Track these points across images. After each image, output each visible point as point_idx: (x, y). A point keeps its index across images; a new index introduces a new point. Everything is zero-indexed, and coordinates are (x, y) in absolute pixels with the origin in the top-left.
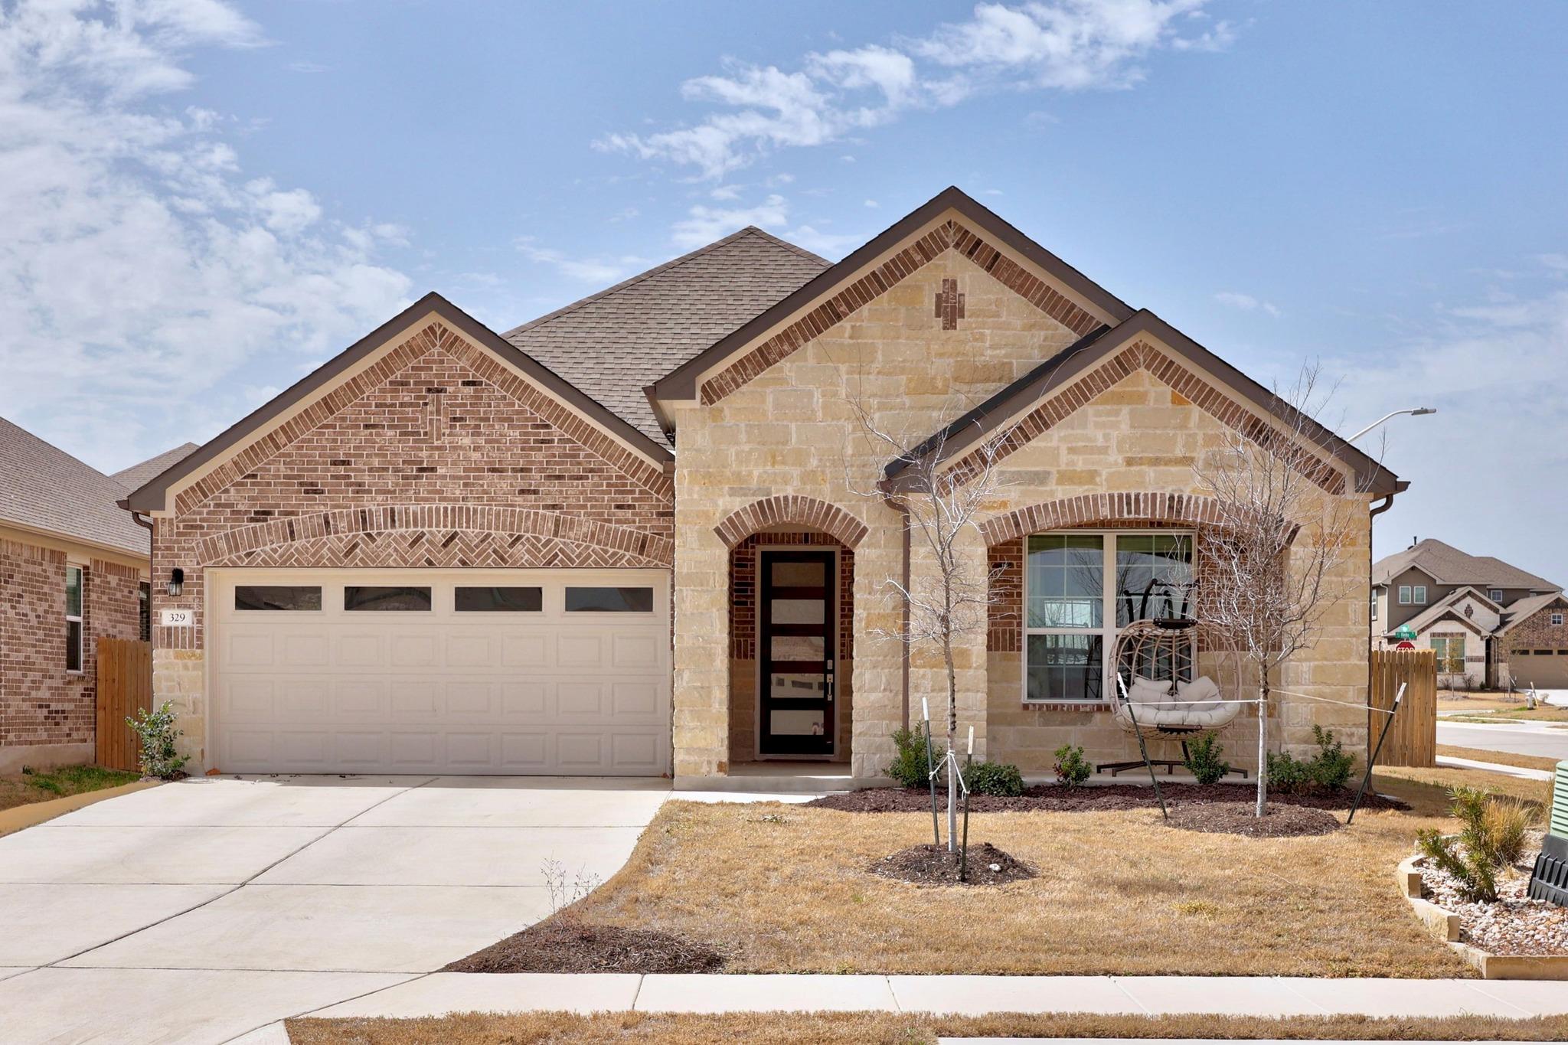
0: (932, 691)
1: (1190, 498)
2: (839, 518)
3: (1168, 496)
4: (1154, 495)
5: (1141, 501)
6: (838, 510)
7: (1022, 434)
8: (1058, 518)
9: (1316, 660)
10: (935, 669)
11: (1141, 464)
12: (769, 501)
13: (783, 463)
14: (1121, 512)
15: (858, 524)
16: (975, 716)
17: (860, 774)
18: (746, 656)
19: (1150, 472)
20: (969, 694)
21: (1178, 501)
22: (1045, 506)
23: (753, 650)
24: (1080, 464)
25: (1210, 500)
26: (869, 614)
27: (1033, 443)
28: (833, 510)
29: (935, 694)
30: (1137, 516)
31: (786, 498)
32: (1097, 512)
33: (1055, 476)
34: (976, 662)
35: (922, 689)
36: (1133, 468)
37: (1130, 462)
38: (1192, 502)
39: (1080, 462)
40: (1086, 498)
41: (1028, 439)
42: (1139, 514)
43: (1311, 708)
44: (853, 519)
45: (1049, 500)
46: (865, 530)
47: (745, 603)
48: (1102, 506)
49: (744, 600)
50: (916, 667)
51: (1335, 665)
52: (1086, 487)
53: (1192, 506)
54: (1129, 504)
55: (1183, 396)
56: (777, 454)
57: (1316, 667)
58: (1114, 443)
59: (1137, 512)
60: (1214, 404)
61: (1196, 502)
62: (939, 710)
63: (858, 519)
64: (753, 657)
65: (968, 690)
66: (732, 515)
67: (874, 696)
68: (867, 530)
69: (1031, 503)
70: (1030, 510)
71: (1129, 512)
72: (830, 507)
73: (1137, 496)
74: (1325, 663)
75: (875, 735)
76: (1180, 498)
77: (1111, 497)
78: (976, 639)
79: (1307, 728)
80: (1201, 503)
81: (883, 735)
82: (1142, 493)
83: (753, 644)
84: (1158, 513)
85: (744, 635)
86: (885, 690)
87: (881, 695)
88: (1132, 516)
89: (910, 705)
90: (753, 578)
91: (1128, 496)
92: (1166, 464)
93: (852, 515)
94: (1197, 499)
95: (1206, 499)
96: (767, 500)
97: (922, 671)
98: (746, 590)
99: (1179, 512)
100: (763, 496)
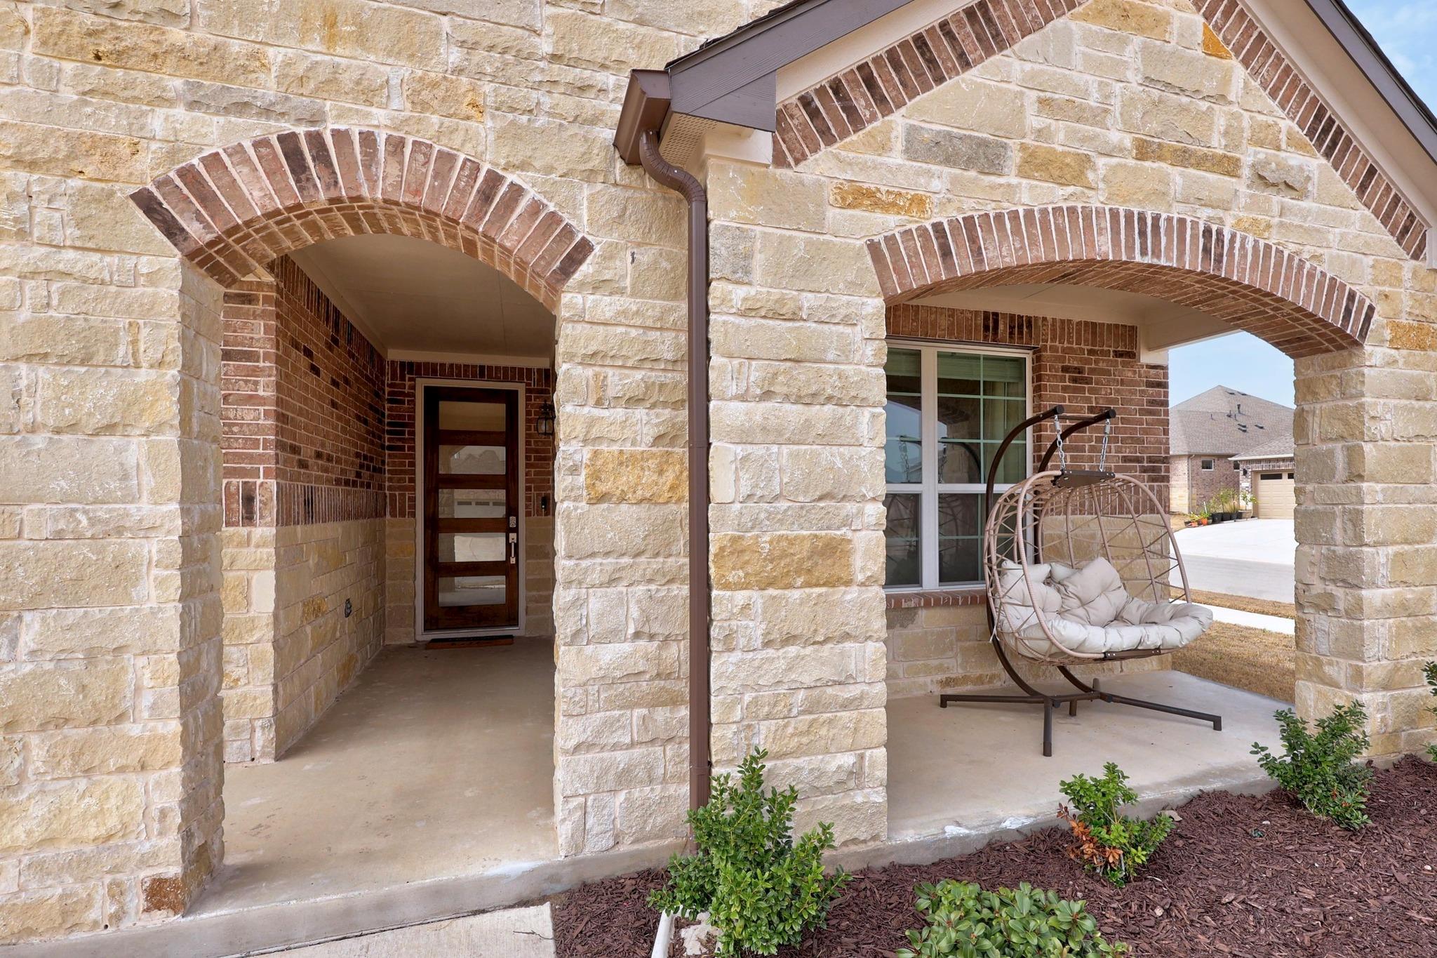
0: (767, 644)
1: (1233, 236)
2: (519, 211)
3: (1201, 228)
4: (1182, 222)
5: (1162, 231)
6: (516, 191)
7: (954, 48)
8: (1022, 248)
9: (1394, 543)
10: (771, 592)
11: (1160, 158)
12: (316, 140)
13: (361, 39)
14: (1130, 248)
15: (568, 232)
16: (862, 697)
17: (578, 848)
18: (402, 514)
19: (1177, 176)
20: (848, 645)
21: (1218, 239)
22: (999, 217)
23: (413, 507)
24: (1062, 136)
25: (1262, 243)
26: (596, 454)
27: (972, 74)
28: (503, 189)
29: (770, 652)
30: (1155, 261)
31: (368, 139)
32: (1090, 243)
33: (1015, 157)
34: (863, 569)
35: (742, 642)
36: (1147, 164)
37: (1144, 151)
38: (1237, 245)
39: (1061, 136)
40: (1072, 210)
41: (967, 65)
42: (1159, 257)
43: (1390, 627)
44: (553, 218)
45: (1007, 207)
46: (584, 248)
47: (402, 448)
48: (1100, 234)
49: (401, 444)
50: (727, 586)
51: (1417, 550)
52: (1071, 189)
53: (1236, 252)
54: (1143, 234)
55: (1220, 38)
56: (341, 18)
57: (1396, 554)
58: (1116, 104)
59: (1156, 254)
60: (1263, 64)
61: (1243, 247)
62: (782, 690)
63: (567, 219)
64: (413, 515)
65: (847, 636)
66: (195, 161)
67: (611, 654)
68: (591, 249)
69: (971, 207)
70: (969, 221)
71: (1144, 252)
72: (494, 180)
73: (1156, 219)
74: (1406, 547)
75: (615, 747)
76: (1220, 233)
77: (1114, 214)
78: (860, 513)
79: (1384, 662)
80: (1249, 246)
81: (632, 745)
82: (1164, 216)
83: (413, 499)
84: (1187, 258)
85: (400, 488)
86: (637, 635)
87: (627, 647)
88: (1148, 260)
89: (713, 687)
90: (412, 418)
91: (1142, 218)
92: (1198, 166)
93: (552, 207)
94: (1244, 239)
95: (1256, 242)
96: (309, 135)
97: (741, 597)
98: (403, 433)
99: (1219, 260)
100: (299, 121)
